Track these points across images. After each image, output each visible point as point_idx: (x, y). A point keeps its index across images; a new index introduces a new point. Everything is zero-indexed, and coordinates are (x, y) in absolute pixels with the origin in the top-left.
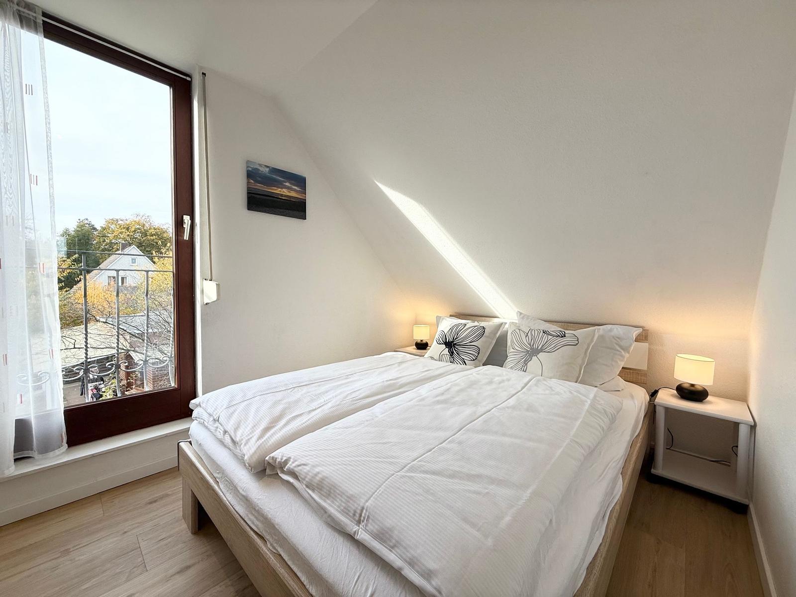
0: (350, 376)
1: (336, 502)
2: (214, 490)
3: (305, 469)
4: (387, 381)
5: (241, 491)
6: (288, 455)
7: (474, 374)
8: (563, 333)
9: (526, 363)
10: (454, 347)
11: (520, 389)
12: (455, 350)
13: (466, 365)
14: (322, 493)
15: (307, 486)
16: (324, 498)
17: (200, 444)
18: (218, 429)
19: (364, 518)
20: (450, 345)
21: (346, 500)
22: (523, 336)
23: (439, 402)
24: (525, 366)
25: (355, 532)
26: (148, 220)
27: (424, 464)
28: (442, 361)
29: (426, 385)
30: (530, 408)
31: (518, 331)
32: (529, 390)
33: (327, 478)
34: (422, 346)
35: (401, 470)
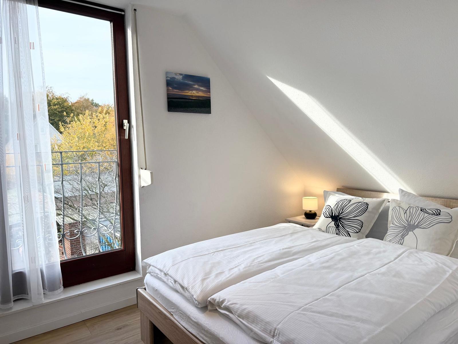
0: (253, 244)
1: (258, 325)
2: (170, 320)
3: (236, 306)
4: (283, 249)
5: (193, 319)
6: (224, 297)
7: (355, 246)
8: (439, 211)
9: (403, 237)
10: (340, 221)
11: (393, 259)
12: (341, 223)
13: (350, 237)
14: (249, 320)
15: (238, 316)
16: (250, 323)
17: (156, 290)
18: (169, 280)
19: (277, 334)
20: (336, 218)
21: (265, 324)
22: (402, 213)
23: (325, 268)
24: (402, 239)
25: (271, 341)
26: (51, 91)
27: (313, 307)
28: (328, 233)
29: (314, 254)
30: (398, 274)
31: (398, 208)
32: (400, 260)
33: (251, 312)
34: (311, 216)
35: (298, 310)
